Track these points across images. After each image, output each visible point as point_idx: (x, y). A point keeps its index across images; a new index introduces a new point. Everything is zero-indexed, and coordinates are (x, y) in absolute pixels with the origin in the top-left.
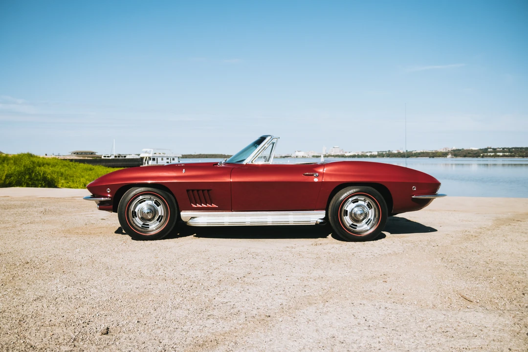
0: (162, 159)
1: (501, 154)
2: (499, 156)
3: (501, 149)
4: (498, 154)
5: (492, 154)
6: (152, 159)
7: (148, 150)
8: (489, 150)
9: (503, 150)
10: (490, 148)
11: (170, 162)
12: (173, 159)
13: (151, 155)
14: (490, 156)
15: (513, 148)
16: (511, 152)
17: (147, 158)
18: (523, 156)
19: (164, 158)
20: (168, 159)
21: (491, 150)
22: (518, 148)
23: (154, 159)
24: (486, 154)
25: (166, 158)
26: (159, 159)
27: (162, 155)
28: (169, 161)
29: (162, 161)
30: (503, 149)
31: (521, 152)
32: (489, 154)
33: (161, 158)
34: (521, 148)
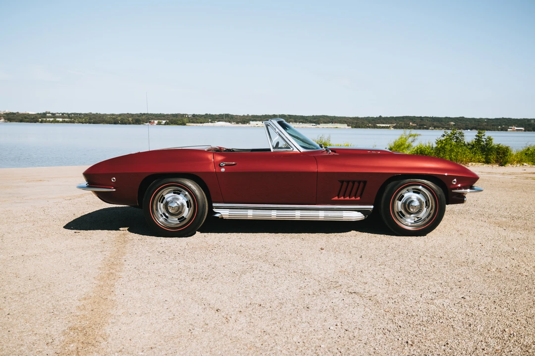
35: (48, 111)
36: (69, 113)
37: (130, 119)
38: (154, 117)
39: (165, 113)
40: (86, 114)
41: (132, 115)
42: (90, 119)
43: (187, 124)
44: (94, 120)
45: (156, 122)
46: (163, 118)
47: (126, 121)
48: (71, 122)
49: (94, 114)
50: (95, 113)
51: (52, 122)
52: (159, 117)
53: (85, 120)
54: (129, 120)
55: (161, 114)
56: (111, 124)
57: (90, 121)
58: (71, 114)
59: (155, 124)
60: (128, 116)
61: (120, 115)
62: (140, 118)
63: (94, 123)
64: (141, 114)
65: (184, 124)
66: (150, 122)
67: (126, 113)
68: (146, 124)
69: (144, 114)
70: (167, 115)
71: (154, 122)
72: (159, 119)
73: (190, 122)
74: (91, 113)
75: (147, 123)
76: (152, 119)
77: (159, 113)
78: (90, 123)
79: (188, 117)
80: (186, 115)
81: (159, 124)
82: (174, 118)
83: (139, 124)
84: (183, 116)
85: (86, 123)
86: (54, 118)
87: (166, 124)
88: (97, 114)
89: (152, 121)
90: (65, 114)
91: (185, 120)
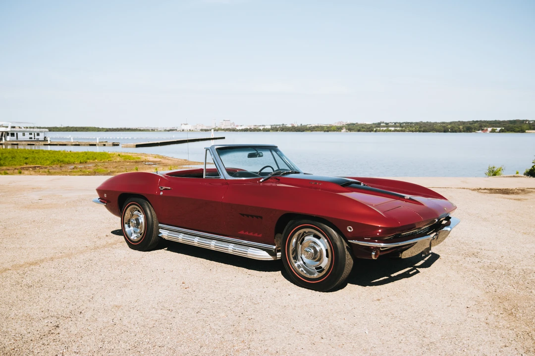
0: (24, 135)
1: (393, 129)
2: (390, 131)
3: (393, 124)
4: (390, 128)
5: (385, 129)
6: (10, 134)
7: (5, 124)
8: (382, 124)
9: (395, 125)
10: (383, 123)
11: (33, 138)
12: (38, 135)
13: (9, 129)
14: (383, 131)
15: (404, 123)
16: (402, 127)
17: (4, 133)
18: (412, 131)
19: (26, 133)
20: (31, 134)
21: (384, 124)
22: (409, 123)
23: (13, 135)
24: (379, 129)
25: (28, 133)
26: (20, 135)
27: (23, 129)
28: (32, 136)
29: (24, 137)
30: (395, 123)
31: (411, 127)
32: (381, 129)
33: (22, 133)
34: (411, 123)
35: (382, 121)
36: (401, 122)
37: (461, 127)
38: (488, 124)
39: (501, 119)
40: (417, 123)
41: (463, 123)
42: (420, 128)
43: (527, 131)
44: (424, 128)
45: (490, 129)
46: (498, 125)
47: (456, 129)
48: (402, 131)
49: (424, 123)
50: (426, 121)
51: (385, 131)
52: (494, 124)
53: (416, 129)
54: (459, 128)
55: (496, 121)
56: (441, 132)
57: (420, 129)
58: (403, 123)
59: (488, 132)
60: (459, 124)
61: (451, 123)
62: (472, 126)
63: (424, 131)
64: (473, 121)
65: (523, 131)
66: (482, 130)
67: (457, 121)
68: (478, 132)
69: (477, 121)
70: (504, 122)
71: (487, 130)
72: (493, 126)
73: (530, 129)
74: (422, 122)
75: (479, 130)
76: (485, 126)
77: (494, 120)
78: (420, 131)
79: (529, 123)
80: (526, 121)
81: (493, 131)
82: (511, 125)
83: (471, 132)
84: (523, 122)
85: (416, 131)
86: (387, 127)
87: (501, 131)
88: (427, 122)
89: (485, 128)
90: (397, 123)
91: (525, 127)
